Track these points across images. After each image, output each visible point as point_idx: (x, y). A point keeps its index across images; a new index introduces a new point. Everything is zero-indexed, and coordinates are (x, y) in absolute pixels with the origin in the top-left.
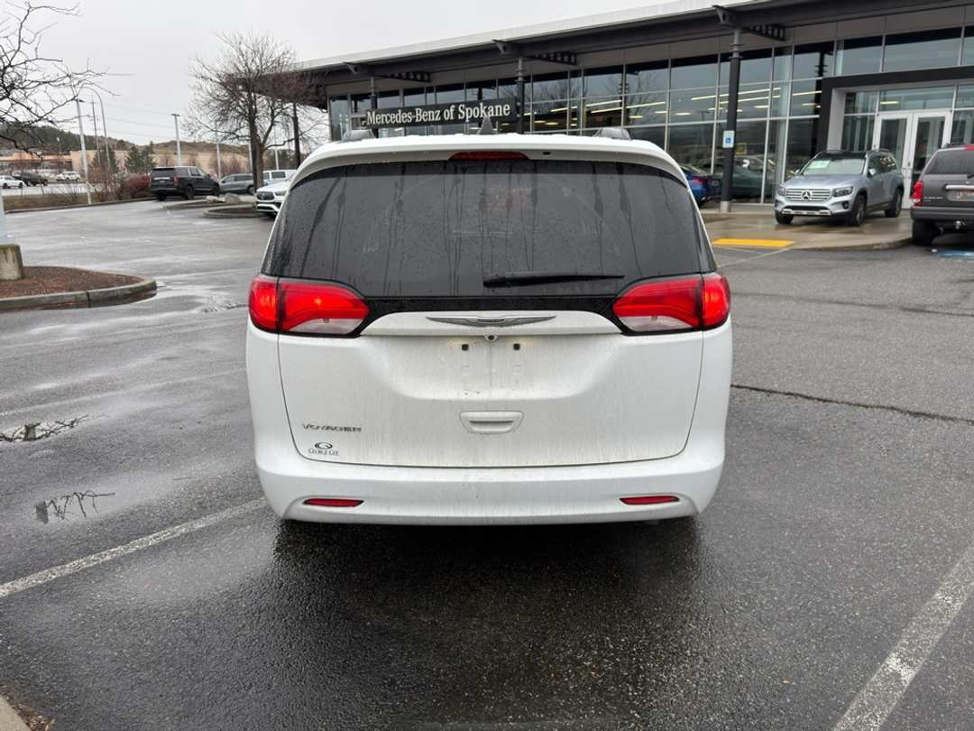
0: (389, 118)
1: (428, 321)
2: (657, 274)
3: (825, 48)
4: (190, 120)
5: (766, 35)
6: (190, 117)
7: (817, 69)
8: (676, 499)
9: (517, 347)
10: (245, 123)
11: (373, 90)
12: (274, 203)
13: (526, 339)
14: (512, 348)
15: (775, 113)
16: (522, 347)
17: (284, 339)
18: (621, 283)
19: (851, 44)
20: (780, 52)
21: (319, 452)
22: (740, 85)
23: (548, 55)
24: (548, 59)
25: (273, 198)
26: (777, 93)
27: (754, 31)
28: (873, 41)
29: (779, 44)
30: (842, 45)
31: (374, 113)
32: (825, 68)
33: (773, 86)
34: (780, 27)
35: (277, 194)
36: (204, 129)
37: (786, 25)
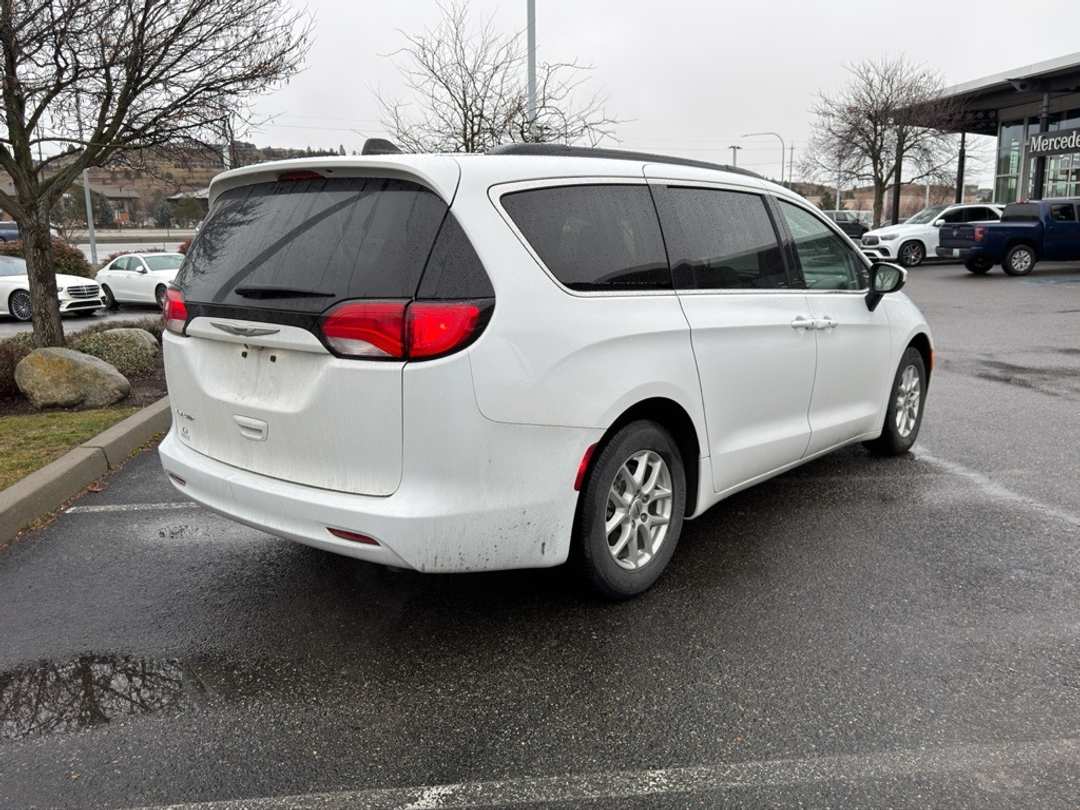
0: (1059, 142)
2: (362, 296)
4: (808, 161)
6: (808, 157)
8: (378, 544)
9: (273, 359)
10: (869, 161)
11: (1044, 110)
12: (878, 249)
13: (281, 352)
14: (270, 359)
16: (277, 359)
18: (330, 301)
25: (878, 242)
31: (1040, 138)
35: (883, 239)
36: (820, 169)
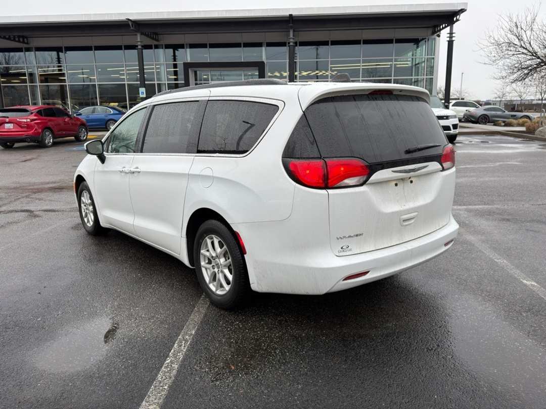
1: (392, 173)
3: (175, 47)
5: (151, 38)
7: (173, 57)
9: (411, 182)
14: (410, 183)
15: (159, 79)
16: (414, 181)
17: (330, 191)
19: (192, 46)
20: (157, 47)
21: (344, 251)
22: (144, 63)
23: (9, 36)
24: (9, 39)
26: (158, 68)
27: (145, 35)
28: (203, 46)
29: (156, 43)
30: (188, 46)
32: (176, 57)
33: (156, 65)
34: (156, 34)
37: (159, 33)
